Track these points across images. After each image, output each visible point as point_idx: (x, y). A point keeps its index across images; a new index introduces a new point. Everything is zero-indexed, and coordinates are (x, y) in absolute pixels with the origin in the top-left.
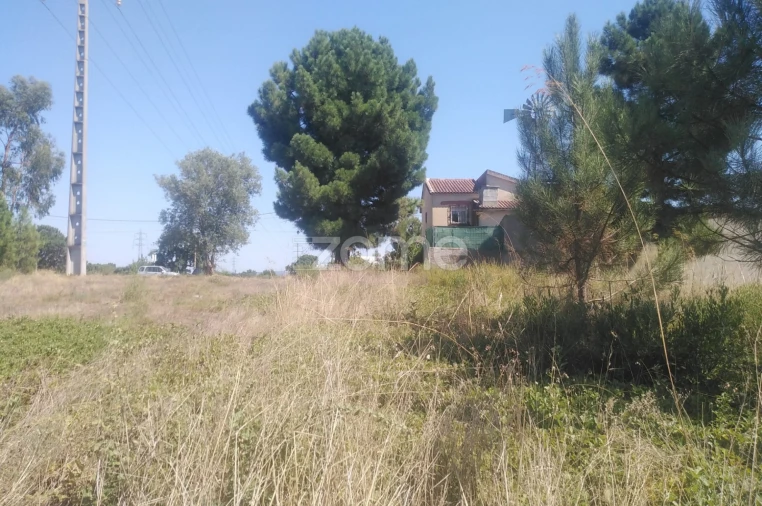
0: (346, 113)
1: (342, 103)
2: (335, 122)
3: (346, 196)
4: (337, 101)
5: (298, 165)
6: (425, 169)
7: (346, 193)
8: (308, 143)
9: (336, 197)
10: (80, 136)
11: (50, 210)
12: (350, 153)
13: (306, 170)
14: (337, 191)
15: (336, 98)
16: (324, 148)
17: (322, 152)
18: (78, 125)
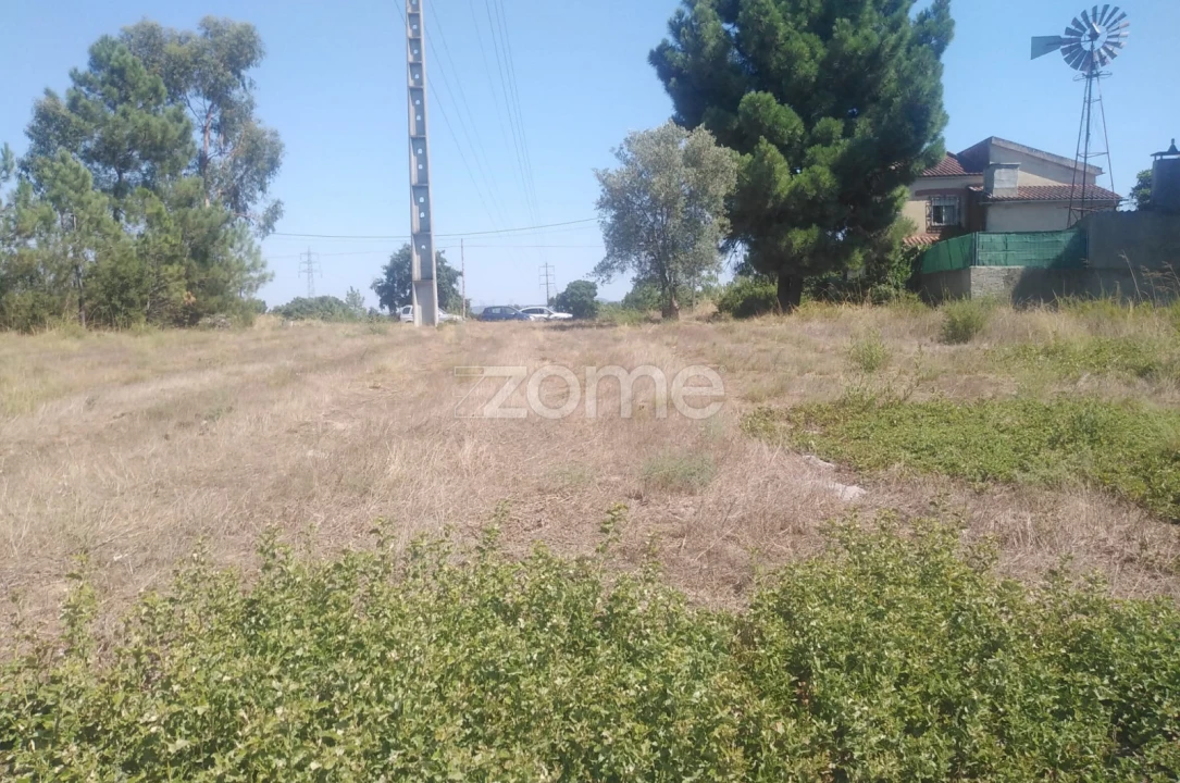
0: (821, 52)
1: (813, 38)
2: (808, 69)
3: (827, 190)
4: (805, 35)
5: (764, 144)
6: (943, 139)
7: (828, 184)
8: (769, 106)
9: (815, 192)
10: (420, 110)
11: (277, 225)
12: (831, 119)
13: (773, 150)
14: (815, 181)
15: (806, 30)
16: (792, 113)
17: (789, 120)
18: (416, 92)
